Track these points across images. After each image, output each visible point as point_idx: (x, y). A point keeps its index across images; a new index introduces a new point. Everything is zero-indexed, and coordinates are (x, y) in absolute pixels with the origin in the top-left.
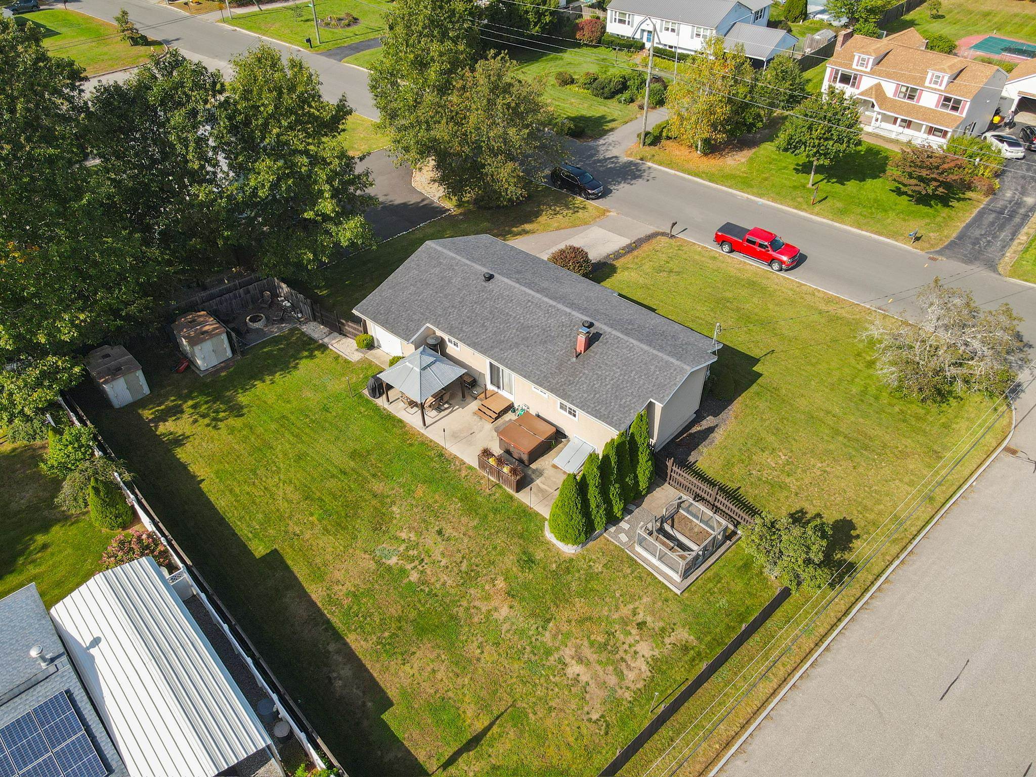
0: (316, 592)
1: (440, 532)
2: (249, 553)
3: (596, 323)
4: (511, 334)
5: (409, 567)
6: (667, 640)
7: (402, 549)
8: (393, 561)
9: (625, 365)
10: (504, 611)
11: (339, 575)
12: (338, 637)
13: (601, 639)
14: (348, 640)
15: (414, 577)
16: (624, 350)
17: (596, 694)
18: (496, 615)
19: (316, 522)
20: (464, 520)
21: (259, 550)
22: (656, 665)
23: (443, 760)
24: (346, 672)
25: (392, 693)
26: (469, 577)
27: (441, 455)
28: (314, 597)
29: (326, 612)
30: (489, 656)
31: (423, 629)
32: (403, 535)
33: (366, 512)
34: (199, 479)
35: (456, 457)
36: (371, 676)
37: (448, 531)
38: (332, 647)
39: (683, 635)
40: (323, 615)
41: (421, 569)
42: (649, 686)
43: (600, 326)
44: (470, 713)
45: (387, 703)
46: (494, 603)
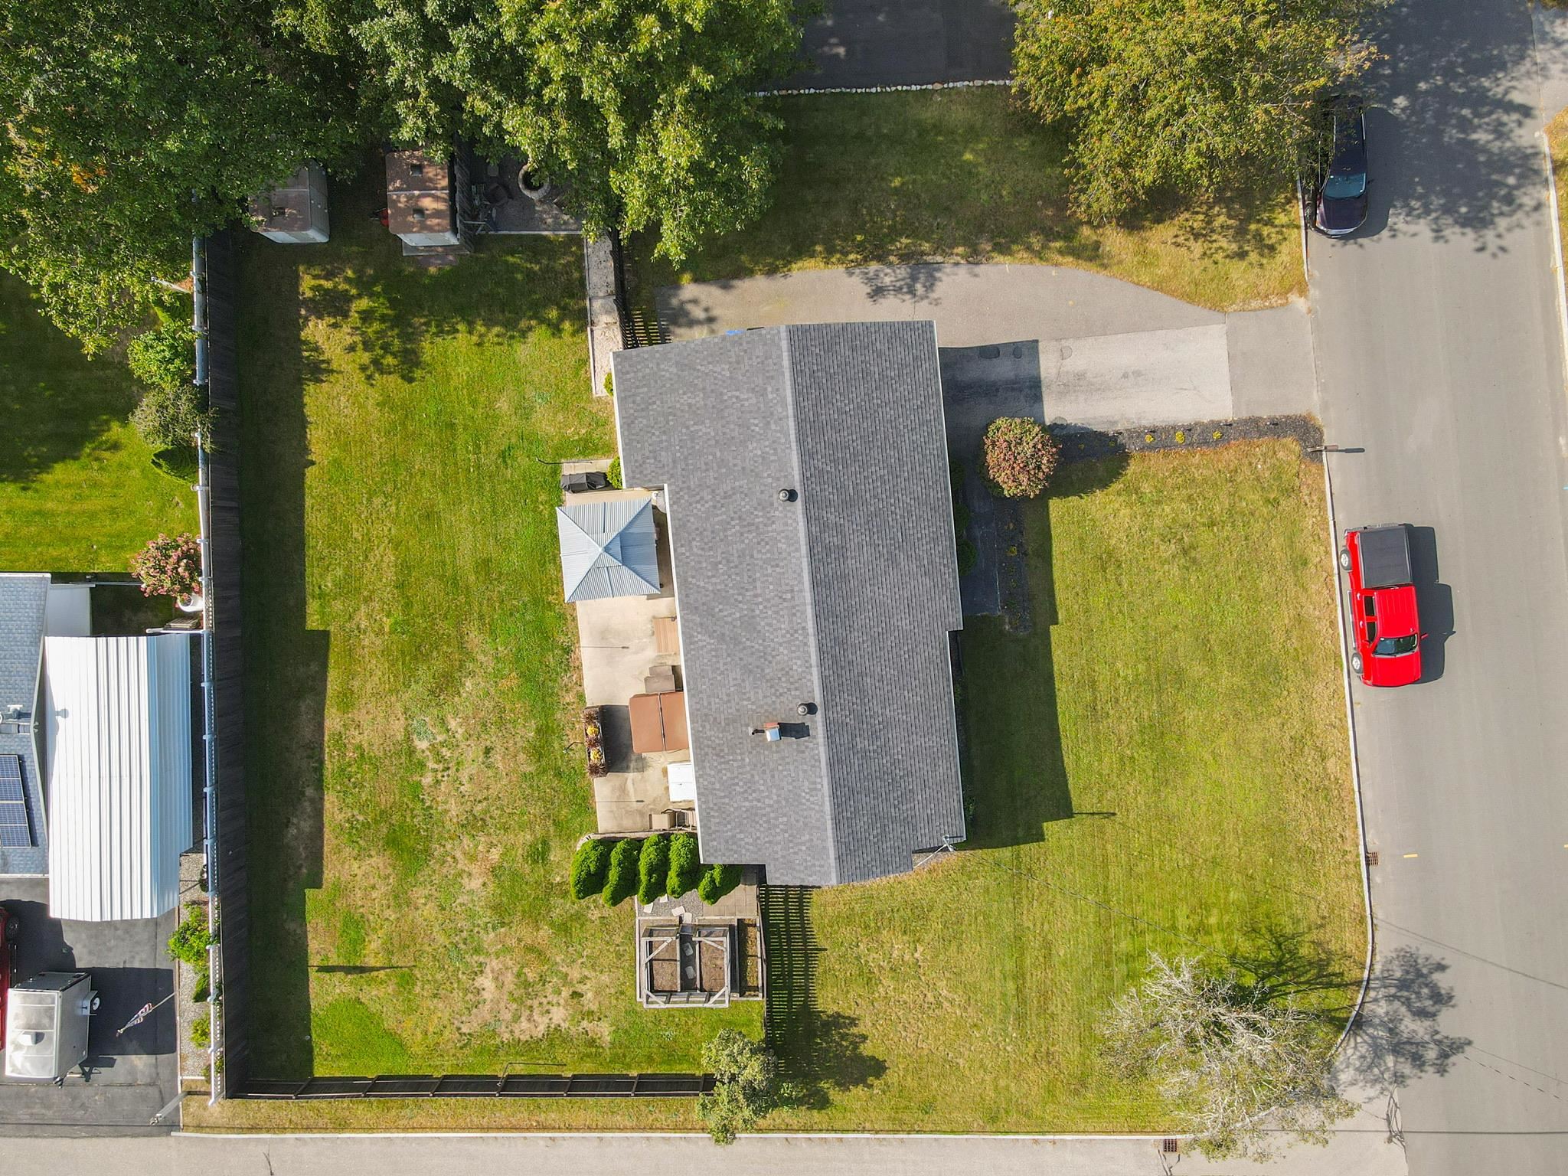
0: (333, 721)
1: (488, 751)
2: (302, 617)
3: (819, 716)
4: (730, 615)
5: (431, 765)
6: (585, 1023)
7: (440, 738)
8: (422, 745)
9: (787, 801)
10: (475, 884)
11: (362, 717)
12: (320, 786)
13: (531, 976)
14: (326, 797)
15: (427, 780)
16: (806, 783)
17: (484, 1012)
18: (465, 881)
19: (387, 629)
20: (522, 757)
21: (313, 622)
22: (555, 1036)
23: (325, 963)
24: (306, 826)
25: (328, 875)
26: (474, 824)
27: (567, 651)
28: (328, 723)
29: (327, 750)
30: (429, 911)
31: (393, 842)
32: (453, 724)
33: (438, 664)
34: (309, 458)
35: (579, 668)
36: (322, 847)
37: (496, 757)
38: (310, 792)
39: (604, 1031)
40: (322, 749)
41: (439, 777)
42: (530, 1047)
43: (817, 724)
44: (373, 946)
45: (317, 883)
46: (475, 869)
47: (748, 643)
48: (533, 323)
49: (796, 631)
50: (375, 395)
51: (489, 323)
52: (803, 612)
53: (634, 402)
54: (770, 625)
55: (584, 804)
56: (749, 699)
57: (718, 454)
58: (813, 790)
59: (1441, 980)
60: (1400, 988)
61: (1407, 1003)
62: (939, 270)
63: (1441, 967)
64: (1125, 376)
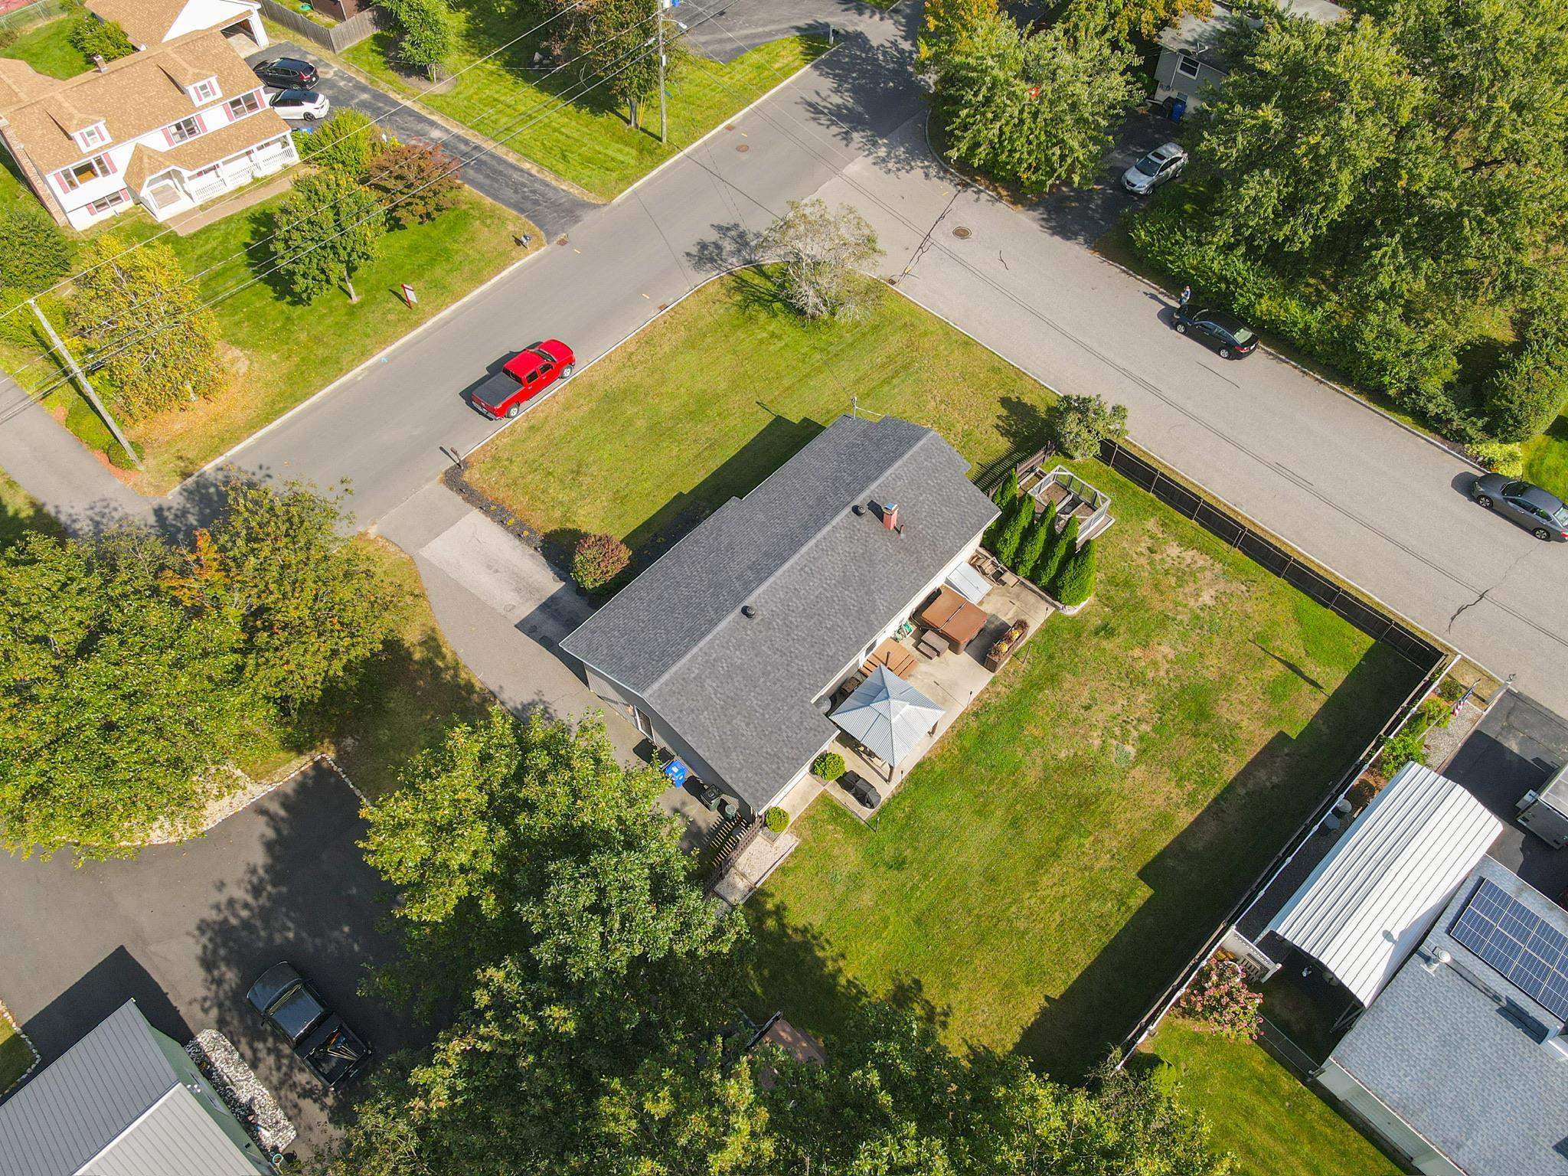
0: (1185, 818)
1: (1087, 708)
2: (1149, 902)
3: (856, 502)
5: (1135, 734)
6: (1160, 536)
7: (1115, 742)
8: (1130, 750)
9: (919, 488)
10: (1165, 649)
11: (1159, 801)
12: (1230, 788)
13: (1173, 581)
14: (1232, 777)
15: (1144, 728)
16: (899, 484)
17: (1221, 586)
18: (1170, 657)
19: (1091, 838)
20: (1066, 686)
21: (1144, 892)
22: (1186, 543)
23: (1315, 690)
24: (1262, 775)
25: (1269, 734)
26: (1136, 679)
27: (976, 715)
28: (1191, 819)
29: (1206, 804)
30: (1212, 660)
31: (1202, 714)
32: (1097, 742)
33: (1073, 785)
34: (1046, 1004)
35: (978, 699)
36: (1260, 753)
37: (1085, 699)
38: (1242, 791)
39: (1151, 524)
40: (1209, 807)
41: (1135, 722)
42: (1203, 550)
43: (861, 499)
44: (1270, 673)
45: (1282, 737)
46: (1159, 658)
47: (856, 574)
48: (790, 932)
49: (823, 550)
50: (954, 998)
51: (821, 963)
52: (808, 554)
53: (779, 768)
54: (833, 568)
55: (1050, 629)
56: (887, 550)
57: (762, 680)
58: (898, 477)
59: (694, 251)
60: (716, 261)
61: (719, 254)
62: (516, 709)
63: (688, 254)
64: (497, 571)
